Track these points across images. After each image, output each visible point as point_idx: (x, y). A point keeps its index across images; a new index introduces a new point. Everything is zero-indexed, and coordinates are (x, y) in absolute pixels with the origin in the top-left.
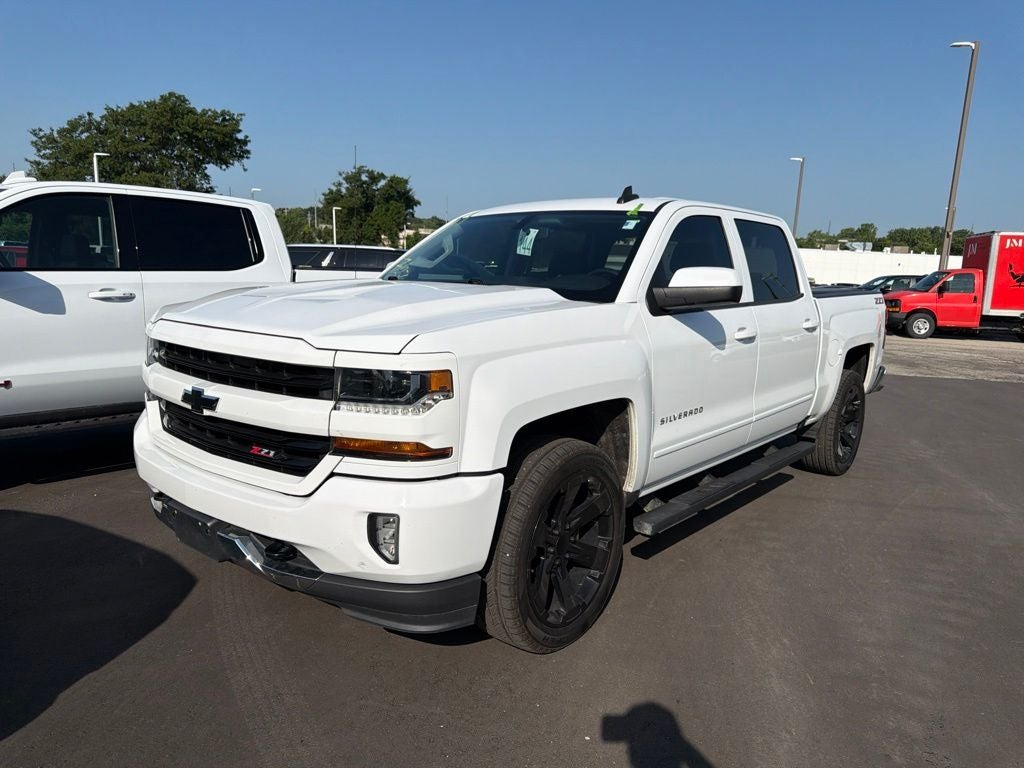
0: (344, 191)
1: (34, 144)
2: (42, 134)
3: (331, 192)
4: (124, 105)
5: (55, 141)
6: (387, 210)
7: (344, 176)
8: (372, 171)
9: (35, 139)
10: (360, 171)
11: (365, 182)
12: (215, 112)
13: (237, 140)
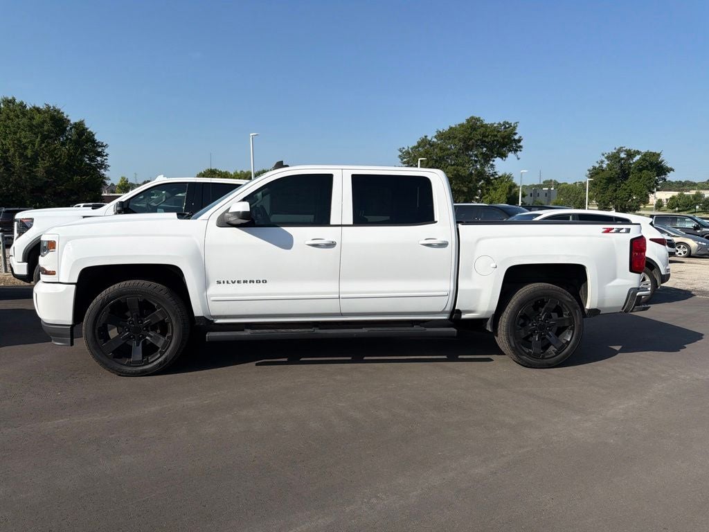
0: (604, 166)
1: (400, 156)
2: (404, 150)
3: (594, 168)
4: (447, 128)
5: (409, 153)
6: (640, 178)
7: (606, 155)
8: (630, 150)
9: (400, 154)
10: (620, 151)
11: (623, 159)
12: (500, 124)
13: (514, 140)
